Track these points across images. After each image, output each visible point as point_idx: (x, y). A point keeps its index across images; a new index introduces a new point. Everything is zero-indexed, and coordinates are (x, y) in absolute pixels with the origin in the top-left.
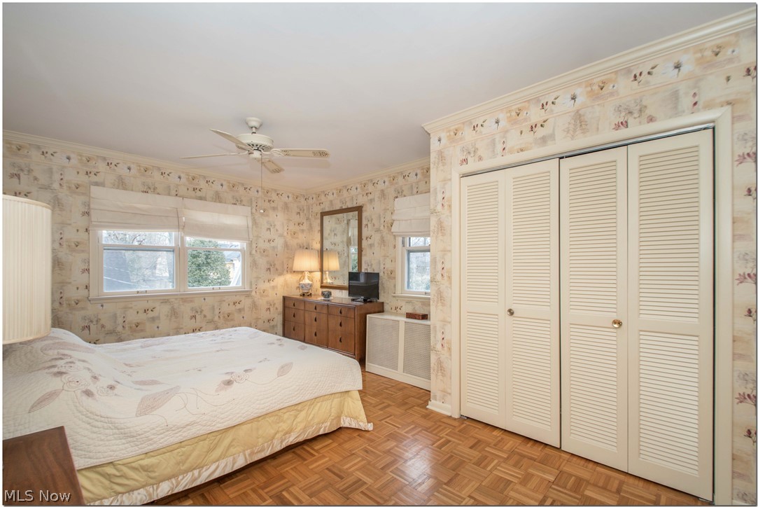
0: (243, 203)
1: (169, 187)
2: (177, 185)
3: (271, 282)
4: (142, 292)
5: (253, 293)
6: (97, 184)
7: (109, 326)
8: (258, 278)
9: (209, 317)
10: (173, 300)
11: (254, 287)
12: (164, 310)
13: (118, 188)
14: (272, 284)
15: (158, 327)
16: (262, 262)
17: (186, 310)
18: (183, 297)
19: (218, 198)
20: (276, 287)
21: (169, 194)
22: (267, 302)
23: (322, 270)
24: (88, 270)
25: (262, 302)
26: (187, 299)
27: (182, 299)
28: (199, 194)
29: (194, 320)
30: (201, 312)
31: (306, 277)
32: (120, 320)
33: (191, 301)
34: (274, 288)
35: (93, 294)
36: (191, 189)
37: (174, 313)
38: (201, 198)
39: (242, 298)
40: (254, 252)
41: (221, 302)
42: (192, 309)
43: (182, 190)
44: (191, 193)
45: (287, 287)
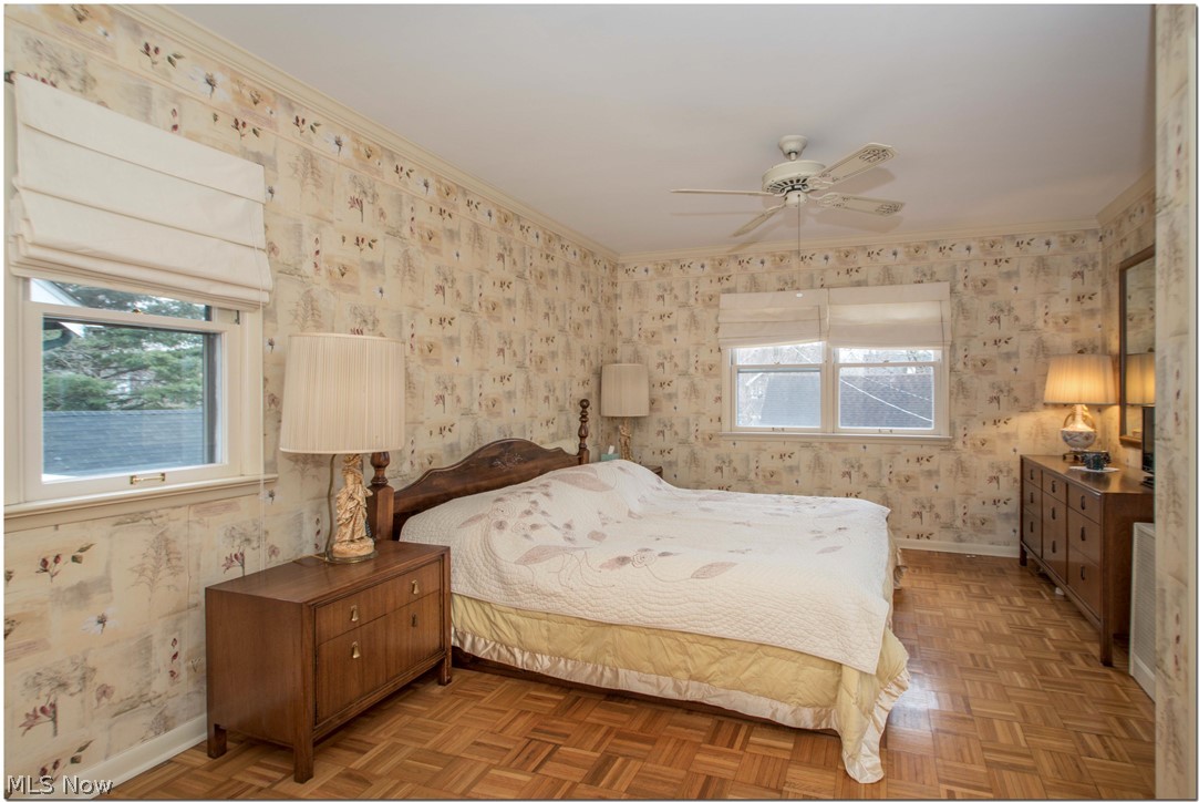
0: (937, 276)
1: (812, 276)
2: (823, 271)
3: (1002, 424)
4: (778, 430)
5: (959, 445)
6: (729, 291)
7: (741, 471)
8: (969, 416)
9: (873, 476)
10: (817, 444)
11: (960, 432)
12: (804, 458)
13: (750, 291)
14: (1003, 428)
15: (797, 482)
16: (982, 386)
17: (835, 461)
18: (831, 441)
19: (888, 278)
20: (1015, 435)
21: (812, 287)
22: (992, 466)
23: (1123, 402)
24: (720, 398)
25: (981, 465)
26: (837, 443)
27: (830, 443)
28: (855, 277)
29: (847, 479)
30: (859, 468)
31: (1079, 418)
32: (753, 465)
33: (844, 449)
34: (1007, 436)
35: (726, 428)
36: (843, 272)
37: (818, 464)
38: (859, 284)
39: (935, 452)
40: (960, 366)
41: (894, 454)
42: (845, 461)
43: (831, 277)
44: (844, 278)
45: (1046, 438)
